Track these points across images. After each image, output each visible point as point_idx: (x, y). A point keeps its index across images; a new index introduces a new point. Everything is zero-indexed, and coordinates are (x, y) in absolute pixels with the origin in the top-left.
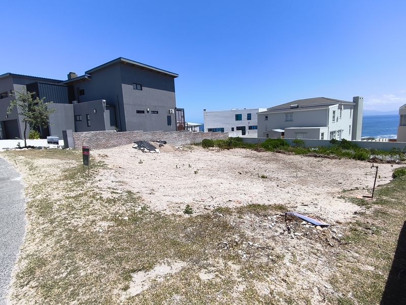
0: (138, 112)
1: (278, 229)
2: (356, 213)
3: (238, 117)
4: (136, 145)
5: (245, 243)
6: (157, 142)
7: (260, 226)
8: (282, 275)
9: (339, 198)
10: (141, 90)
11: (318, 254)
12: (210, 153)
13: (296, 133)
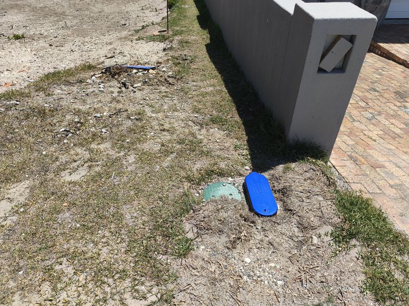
1: (112, 89)
2: (164, 50)
5: (90, 118)
7: (87, 94)
8: (157, 127)
9: (137, 40)
11: (170, 96)
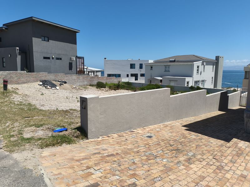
0: (45, 58)
3: (132, 66)
4: (41, 83)
6: (59, 81)
10: (48, 41)
12: (100, 92)
13: (170, 81)
